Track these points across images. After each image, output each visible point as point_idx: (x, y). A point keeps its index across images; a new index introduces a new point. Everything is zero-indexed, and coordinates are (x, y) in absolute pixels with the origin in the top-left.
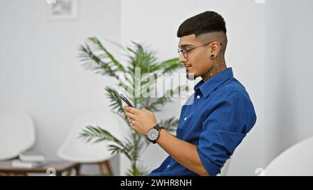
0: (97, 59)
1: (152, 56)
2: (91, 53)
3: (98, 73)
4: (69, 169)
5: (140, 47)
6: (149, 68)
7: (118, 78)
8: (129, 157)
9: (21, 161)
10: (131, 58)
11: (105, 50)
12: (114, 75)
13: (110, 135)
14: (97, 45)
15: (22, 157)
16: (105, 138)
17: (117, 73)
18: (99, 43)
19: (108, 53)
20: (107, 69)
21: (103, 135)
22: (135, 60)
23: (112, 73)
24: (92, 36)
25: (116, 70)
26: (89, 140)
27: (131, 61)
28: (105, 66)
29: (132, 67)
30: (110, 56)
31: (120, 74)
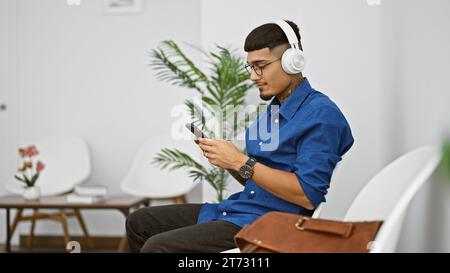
0: (173, 67)
1: (240, 62)
2: (165, 60)
3: (175, 83)
4: (136, 205)
5: (226, 52)
6: (237, 78)
7: (199, 89)
8: (214, 186)
9: (78, 195)
10: (215, 65)
11: (183, 56)
12: (195, 86)
13: (190, 160)
14: (173, 50)
15: (79, 190)
16: (184, 164)
17: (198, 84)
18: (176, 47)
19: (187, 60)
20: (186, 79)
21: (182, 161)
22: (220, 67)
23: (191, 84)
24: (168, 39)
25: (196, 80)
26: (165, 166)
27: (216, 69)
28: (183, 75)
29: (216, 76)
30: (190, 63)
31: (202, 85)
